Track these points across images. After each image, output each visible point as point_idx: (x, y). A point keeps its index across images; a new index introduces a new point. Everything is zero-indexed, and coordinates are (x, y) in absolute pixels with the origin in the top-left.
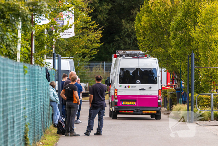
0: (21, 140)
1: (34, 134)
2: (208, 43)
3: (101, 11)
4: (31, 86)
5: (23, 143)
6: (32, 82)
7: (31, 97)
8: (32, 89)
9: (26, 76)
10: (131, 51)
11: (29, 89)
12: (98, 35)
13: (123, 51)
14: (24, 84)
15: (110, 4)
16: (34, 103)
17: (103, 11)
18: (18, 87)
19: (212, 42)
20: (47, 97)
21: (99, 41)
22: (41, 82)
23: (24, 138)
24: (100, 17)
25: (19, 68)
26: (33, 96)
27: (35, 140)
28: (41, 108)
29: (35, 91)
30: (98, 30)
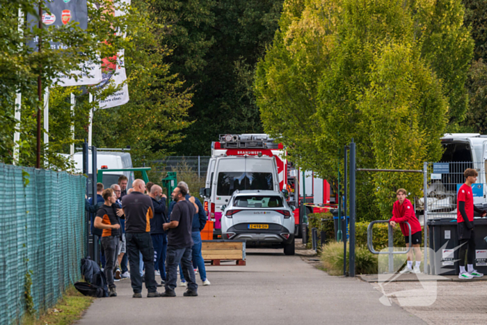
0: (19, 299)
1: (42, 293)
2: (389, 123)
3: (193, 51)
4: (37, 206)
5: (22, 305)
6: (38, 199)
7: (37, 226)
8: (39, 212)
9: (26, 189)
10: (250, 135)
11: (31, 213)
12: (185, 101)
13: (232, 136)
14: (25, 202)
15: (213, 38)
16: (42, 238)
17: (196, 52)
18: (13, 208)
19: (396, 120)
20: (69, 227)
21: (186, 115)
22: (58, 199)
23: (24, 298)
24: (191, 65)
25: (14, 176)
26: (41, 225)
27: (44, 304)
28: (56, 246)
29: (44, 215)
30: (184, 93)
